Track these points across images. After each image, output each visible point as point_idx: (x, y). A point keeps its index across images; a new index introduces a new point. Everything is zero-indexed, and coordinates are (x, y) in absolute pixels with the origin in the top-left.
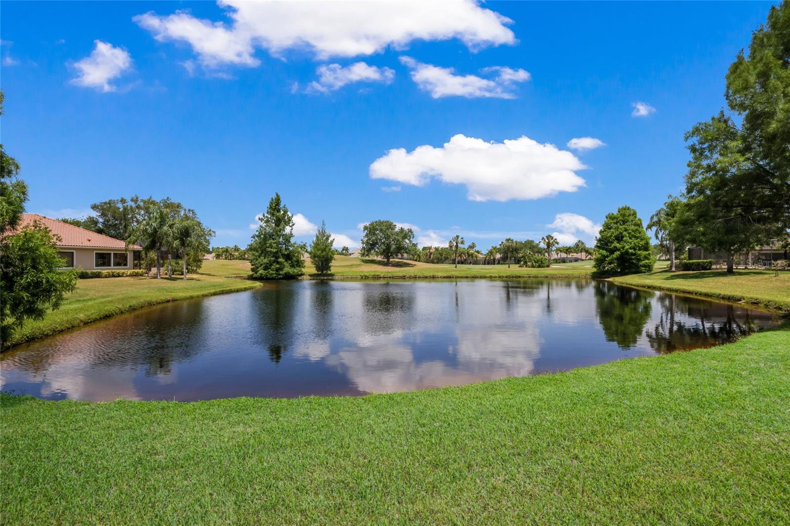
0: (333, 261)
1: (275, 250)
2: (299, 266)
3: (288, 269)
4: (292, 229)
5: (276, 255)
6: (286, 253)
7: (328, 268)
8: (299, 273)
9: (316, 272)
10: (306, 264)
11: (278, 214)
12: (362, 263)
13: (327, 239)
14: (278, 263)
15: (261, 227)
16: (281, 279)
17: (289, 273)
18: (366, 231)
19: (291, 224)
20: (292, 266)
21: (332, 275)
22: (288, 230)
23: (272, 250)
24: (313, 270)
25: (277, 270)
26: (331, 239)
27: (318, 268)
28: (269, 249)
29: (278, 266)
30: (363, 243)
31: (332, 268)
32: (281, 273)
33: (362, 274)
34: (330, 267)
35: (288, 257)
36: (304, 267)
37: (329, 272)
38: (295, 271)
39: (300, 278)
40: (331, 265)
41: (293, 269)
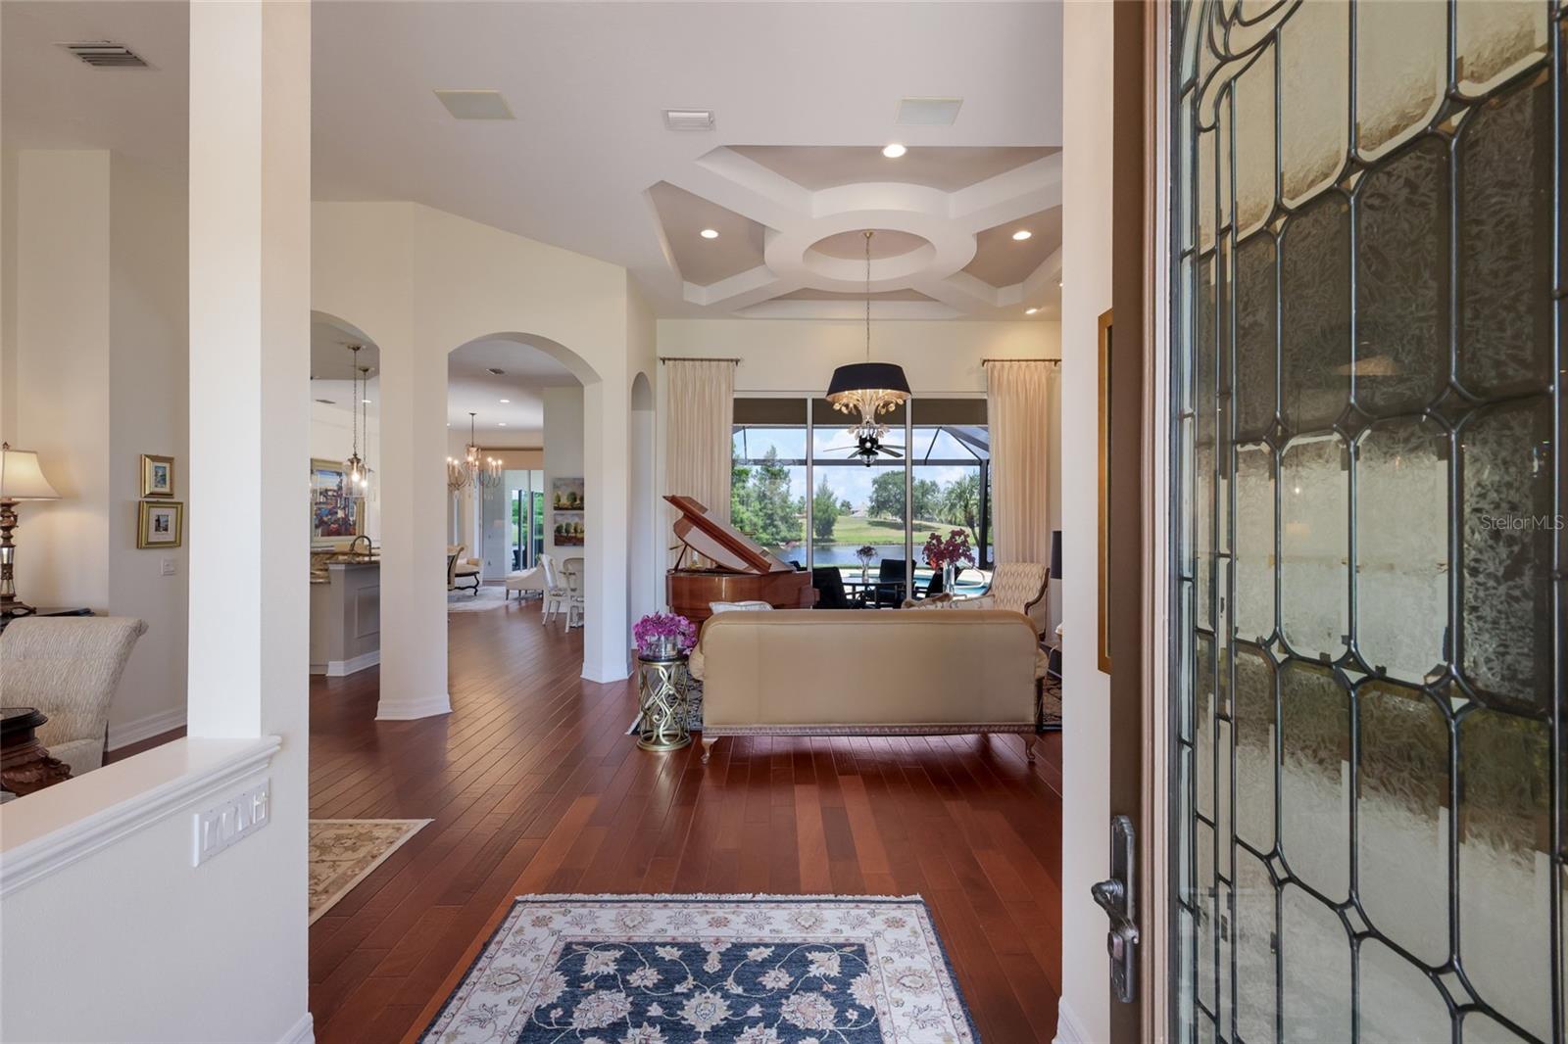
0: (836, 524)
4: (789, 487)
6: (783, 514)
7: (830, 532)
8: (798, 537)
9: (816, 537)
10: (803, 527)
12: (869, 526)
13: (830, 497)
14: (775, 526)
18: (876, 486)
19: (787, 482)
20: (789, 529)
21: (832, 541)
22: (784, 488)
24: (813, 534)
26: (834, 497)
27: (818, 532)
29: (775, 530)
30: (871, 501)
31: (835, 533)
32: (779, 537)
33: (871, 540)
35: (785, 519)
36: (801, 530)
37: (832, 537)
38: (794, 534)
39: (798, 543)
40: (833, 528)
41: (791, 534)
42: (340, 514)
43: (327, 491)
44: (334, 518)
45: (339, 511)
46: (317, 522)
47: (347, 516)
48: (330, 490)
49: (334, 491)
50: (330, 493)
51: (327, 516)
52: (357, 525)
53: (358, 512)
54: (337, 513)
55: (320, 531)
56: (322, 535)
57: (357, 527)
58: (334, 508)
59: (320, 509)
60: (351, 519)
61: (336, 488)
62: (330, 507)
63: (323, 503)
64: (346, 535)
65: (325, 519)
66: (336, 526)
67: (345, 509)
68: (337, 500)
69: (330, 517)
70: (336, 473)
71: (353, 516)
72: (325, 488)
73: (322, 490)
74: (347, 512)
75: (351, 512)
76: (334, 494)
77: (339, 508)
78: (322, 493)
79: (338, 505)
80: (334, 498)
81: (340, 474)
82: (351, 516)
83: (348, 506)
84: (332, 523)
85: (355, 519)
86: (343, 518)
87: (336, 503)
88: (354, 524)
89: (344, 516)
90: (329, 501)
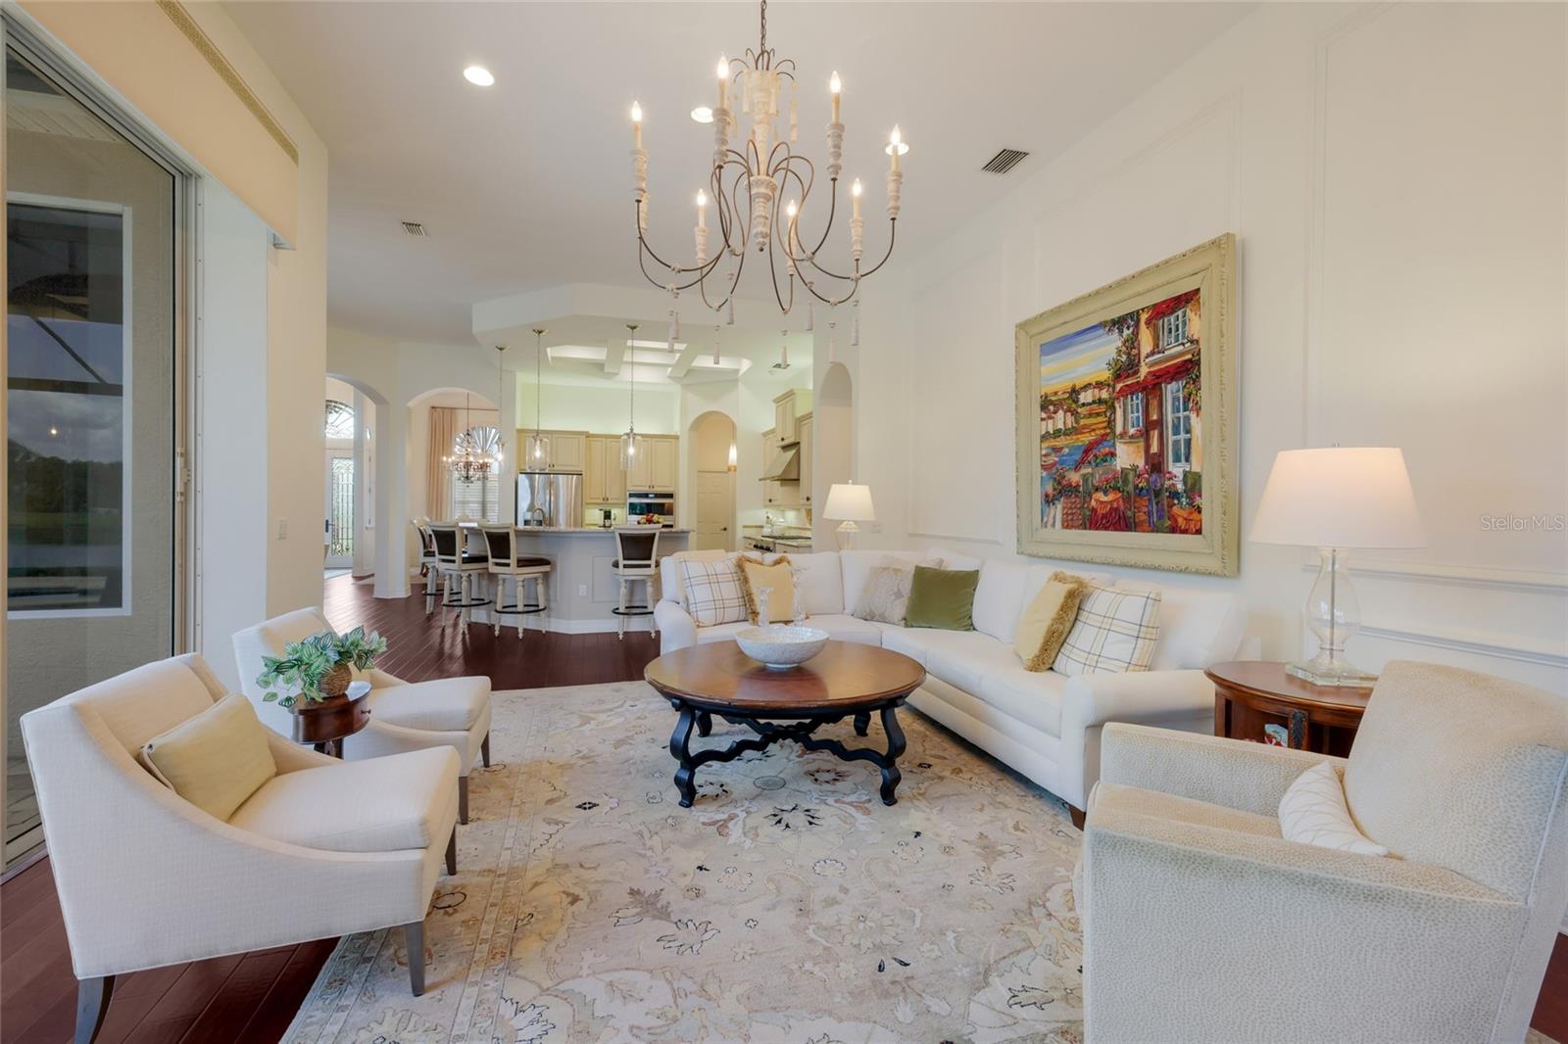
42: (1127, 457)
43: (1074, 392)
44: (1098, 475)
45: (1120, 448)
46: (1049, 489)
47: (1156, 465)
48: (1086, 387)
49: (1099, 385)
50: (1086, 397)
51: (1077, 468)
52: (1204, 485)
53: (1207, 445)
54: (1113, 455)
55: (1058, 510)
56: (1067, 523)
57: (1205, 502)
58: (1103, 438)
59: (1056, 450)
60: (1177, 469)
61: (1106, 375)
62: (1086, 439)
63: (1067, 432)
64: (1156, 529)
65: (1074, 477)
66: (1110, 497)
67: (1145, 434)
68: (1114, 412)
69: (1090, 470)
70: (1102, 325)
71: (1187, 460)
72: (1068, 386)
73: (1061, 396)
74: (1155, 449)
75: (1176, 443)
76: (1104, 394)
77: (1122, 436)
78: (1058, 405)
79: (1119, 429)
80: (1103, 408)
81: (1118, 323)
82: (1177, 459)
83: (1160, 424)
84: (1097, 490)
85: (1196, 468)
86: (1135, 468)
87: (1111, 423)
88: (1193, 484)
89: (1141, 463)
90: (1083, 422)
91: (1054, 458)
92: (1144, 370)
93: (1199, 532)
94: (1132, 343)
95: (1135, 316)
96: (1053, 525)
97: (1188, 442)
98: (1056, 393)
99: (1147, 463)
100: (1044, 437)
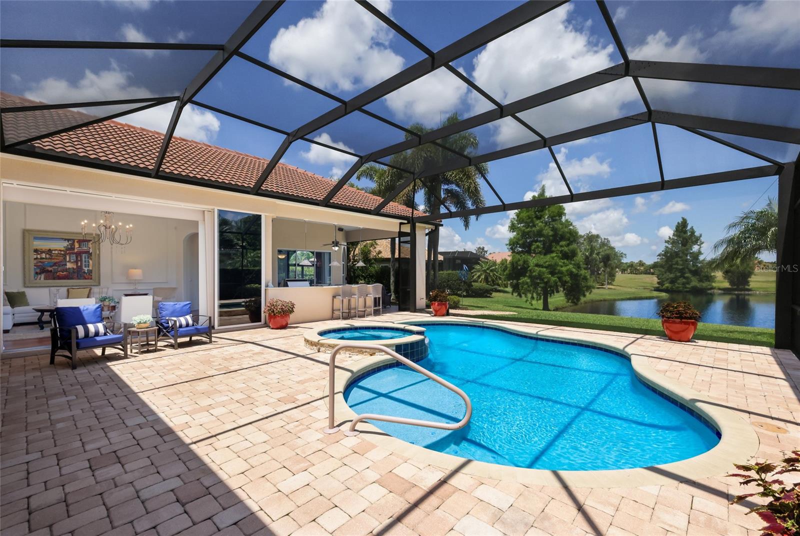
0: (753, 276)
1: (681, 267)
2: (709, 281)
3: (695, 283)
4: (700, 248)
5: (682, 271)
6: (693, 269)
7: (747, 283)
8: (709, 287)
9: (730, 287)
10: (717, 279)
11: (685, 235)
14: (685, 278)
15: (667, 247)
16: (687, 292)
17: (697, 287)
19: (698, 243)
20: (701, 281)
21: (750, 290)
22: (695, 248)
23: (679, 267)
24: (726, 285)
25: (683, 284)
27: (731, 283)
28: (676, 266)
29: (684, 280)
31: (751, 283)
32: (688, 286)
34: (748, 282)
35: (696, 273)
36: (715, 282)
37: (747, 287)
38: (705, 285)
39: (709, 292)
40: (749, 279)
41: (701, 283)
42: (71, 266)
43: (50, 250)
45: (68, 264)
46: (38, 271)
47: (79, 267)
48: (55, 250)
49: (61, 250)
50: (56, 252)
51: (51, 267)
52: (93, 272)
53: (94, 265)
54: (66, 265)
55: (43, 276)
56: (46, 278)
57: (93, 274)
58: (61, 262)
59: (42, 262)
60: (86, 269)
61: (63, 249)
62: (55, 261)
63: (46, 258)
64: (78, 279)
65: (50, 269)
66: (65, 273)
67: (76, 262)
68: (66, 256)
69: (56, 267)
70: (62, 239)
71: (89, 267)
72: (48, 249)
73: (44, 250)
74: (79, 264)
75: (85, 264)
76: (62, 253)
77: (68, 262)
78: (42, 252)
79: (68, 260)
80: (62, 255)
81: (68, 240)
82: (85, 267)
83: (81, 260)
84: (59, 271)
85: (90, 268)
86: (73, 268)
87: (65, 259)
88: (90, 272)
89: (75, 267)
90: (53, 257)
91: (40, 264)
92: (76, 250)
93: (91, 279)
94: (73, 244)
95: (74, 240)
96: (40, 279)
97: (89, 265)
98: (42, 249)
99: (77, 267)
100: (35, 259)
